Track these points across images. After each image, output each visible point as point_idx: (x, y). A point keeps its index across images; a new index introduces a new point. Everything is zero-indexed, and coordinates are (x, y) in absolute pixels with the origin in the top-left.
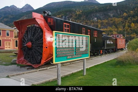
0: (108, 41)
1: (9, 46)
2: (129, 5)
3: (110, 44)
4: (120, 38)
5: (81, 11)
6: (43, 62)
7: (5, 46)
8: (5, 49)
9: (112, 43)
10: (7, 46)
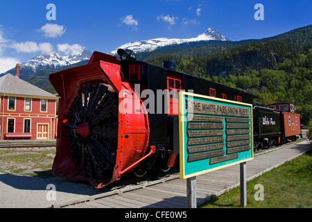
0: (264, 119)
1: (46, 133)
2: (295, 41)
3: (270, 125)
4: (289, 111)
5: (192, 59)
6: (118, 172)
7: (38, 132)
8: (38, 138)
9: (273, 123)
10: (40, 133)
